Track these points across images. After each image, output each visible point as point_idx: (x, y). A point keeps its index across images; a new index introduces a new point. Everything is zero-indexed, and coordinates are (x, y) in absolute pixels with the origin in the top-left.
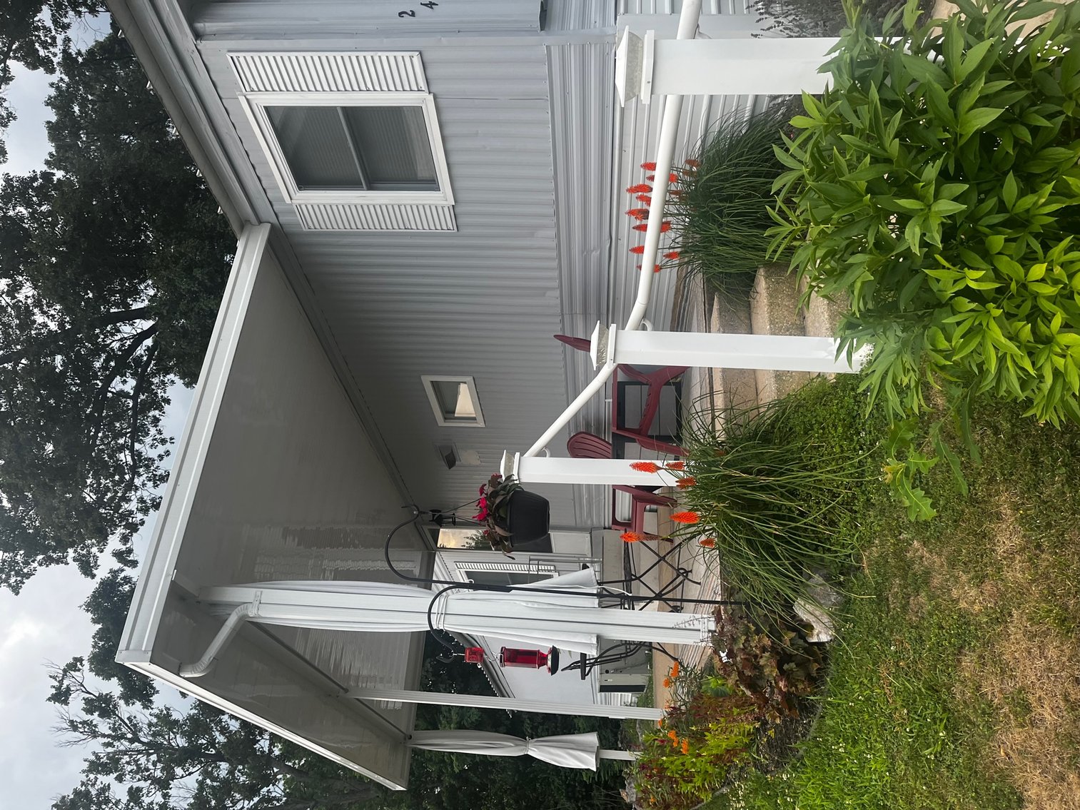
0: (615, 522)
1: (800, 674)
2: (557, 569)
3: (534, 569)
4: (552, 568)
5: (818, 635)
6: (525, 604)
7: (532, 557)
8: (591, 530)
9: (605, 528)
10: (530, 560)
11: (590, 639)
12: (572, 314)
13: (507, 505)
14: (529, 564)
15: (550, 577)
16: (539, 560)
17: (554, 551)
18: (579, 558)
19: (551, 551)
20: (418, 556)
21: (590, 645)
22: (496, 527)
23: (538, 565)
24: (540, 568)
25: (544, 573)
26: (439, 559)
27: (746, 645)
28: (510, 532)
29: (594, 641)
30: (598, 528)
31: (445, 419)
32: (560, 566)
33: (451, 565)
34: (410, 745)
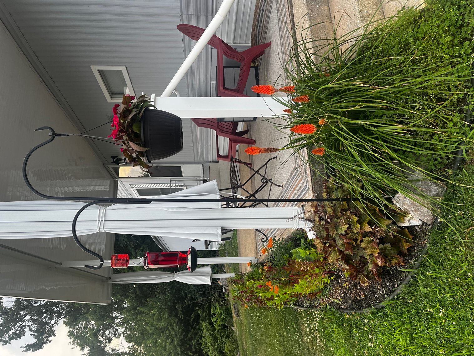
0: (219, 155)
1: (393, 252)
2: (185, 185)
3: (173, 186)
4: (183, 184)
5: (409, 221)
6: (166, 210)
7: (171, 180)
8: (203, 164)
9: (210, 162)
10: (171, 181)
11: (217, 231)
12: (188, 15)
13: (140, 121)
14: (170, 183)
15: (182, 189)
16: (175, 181)
17: (183, 175)
18: (196, 178)
19: (181, 176)
20: (108, 182)
21: (216, 235)
22: (130, 142)
23: (175, 183)
24: (176, 185)
25: (179, 187)
26: (121, 183)
27: (348, 232)
28: (145, 147)
29: (219, 232)
30: (207, 162)
31: (112, 98)
32: (187, 183)
33: (128, 186)
34: (110, 282)
